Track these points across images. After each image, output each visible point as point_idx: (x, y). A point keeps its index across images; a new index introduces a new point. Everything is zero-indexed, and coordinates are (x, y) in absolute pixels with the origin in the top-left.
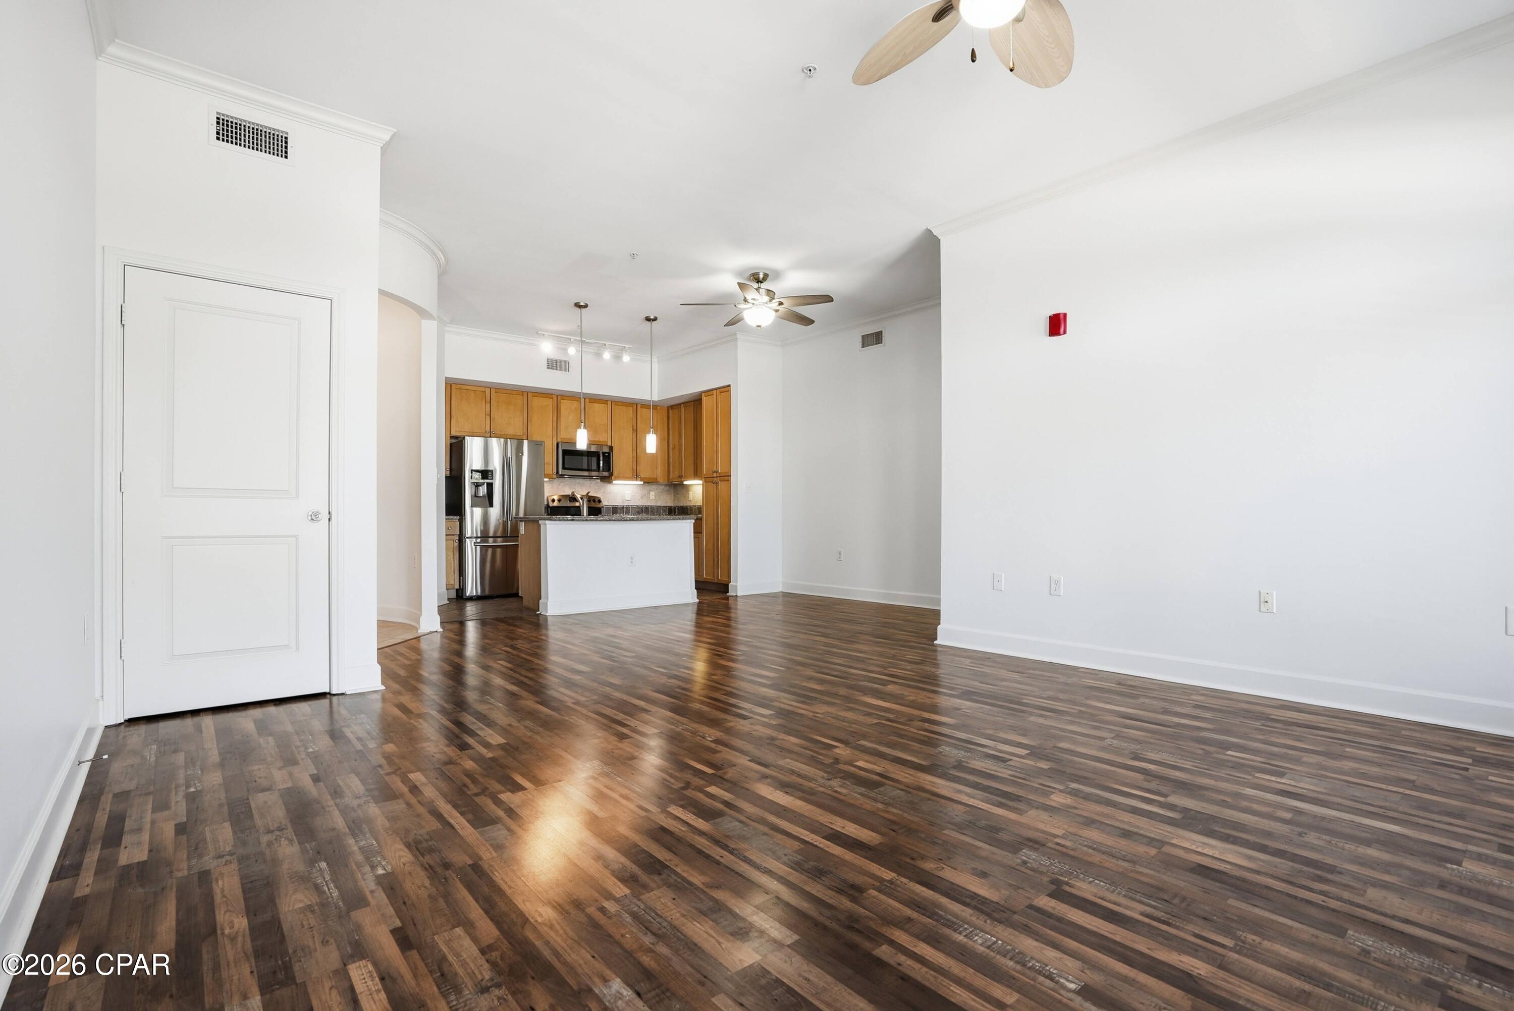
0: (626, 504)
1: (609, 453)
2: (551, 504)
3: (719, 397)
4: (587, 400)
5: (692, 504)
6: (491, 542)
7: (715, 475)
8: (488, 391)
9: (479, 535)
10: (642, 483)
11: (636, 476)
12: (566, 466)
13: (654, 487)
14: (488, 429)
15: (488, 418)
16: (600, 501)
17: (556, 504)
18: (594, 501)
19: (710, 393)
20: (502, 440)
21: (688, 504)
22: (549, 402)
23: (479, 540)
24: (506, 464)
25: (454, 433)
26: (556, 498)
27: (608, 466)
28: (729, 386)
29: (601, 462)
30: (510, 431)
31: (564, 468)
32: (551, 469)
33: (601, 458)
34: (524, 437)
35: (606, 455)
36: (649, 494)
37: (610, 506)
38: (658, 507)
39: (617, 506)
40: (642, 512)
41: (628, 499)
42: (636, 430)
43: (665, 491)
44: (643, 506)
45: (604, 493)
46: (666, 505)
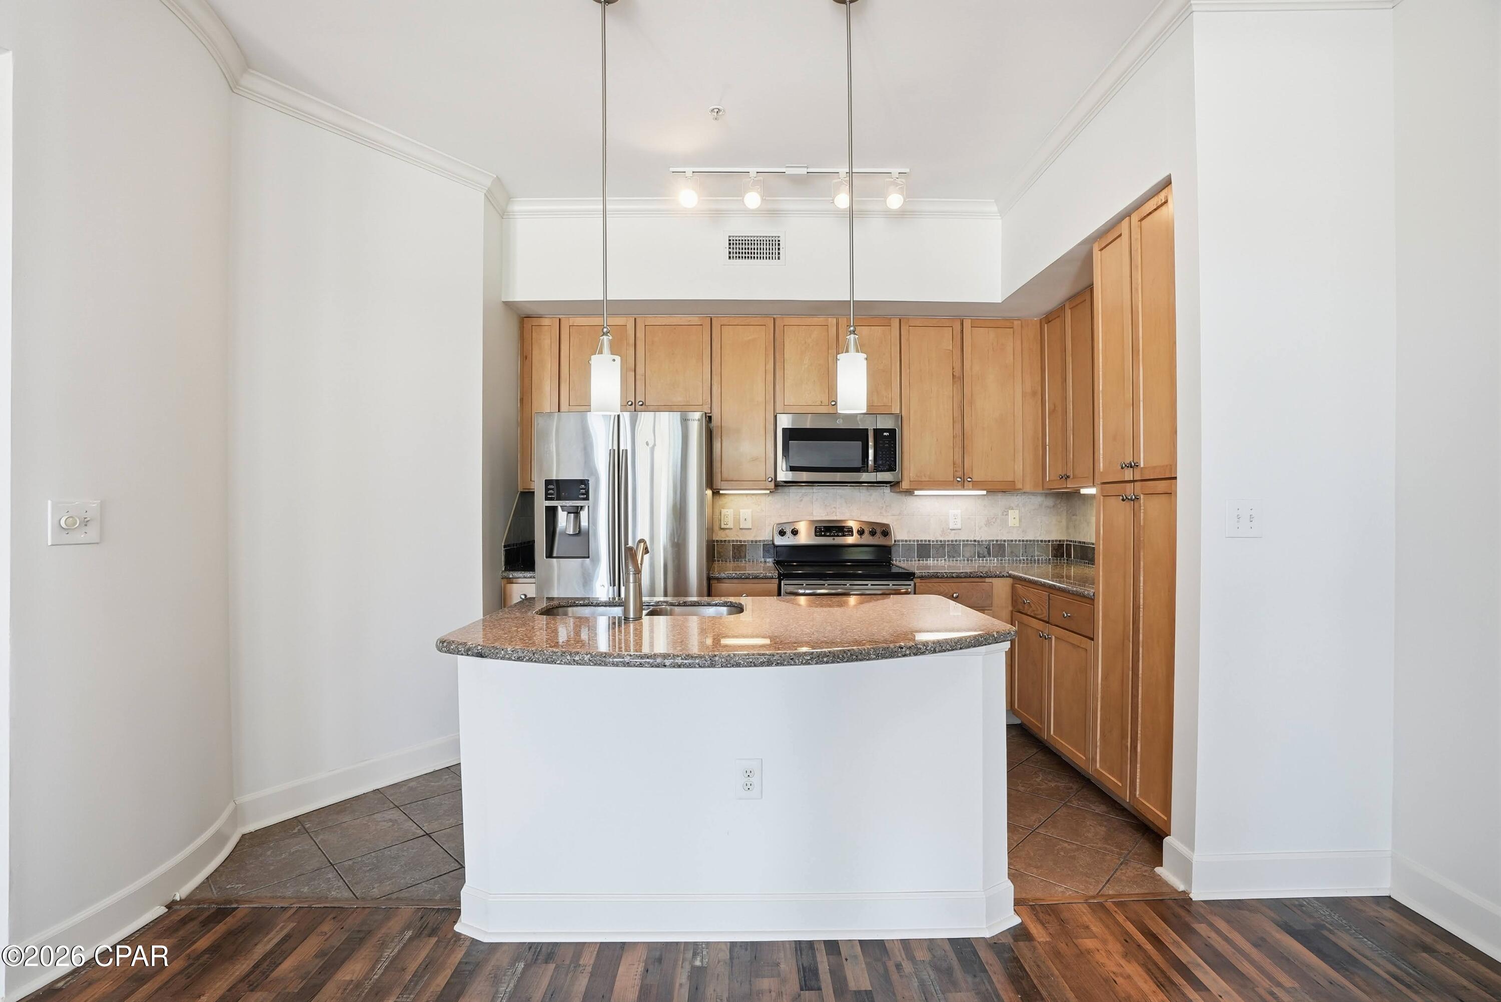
1: (892, 432)
2: (779, 540)
7: (1128, 475)
8: (630, 323)
10: (982, 492)
11: (962, 480)
13: (1013, 500)
14: (630, 397)
15: (631, 376)
16: (889, 533)
18: (874, 533)
22: (758, 334)
24: (618, 466)
27: (892, 461)
29: (872, 451)
30: (678, 398)
31: (788, 467)
32: (763, 469)
33: (871, 443)
34: (706, 407)
35: (885, 434)
36: (1007, 515)
37: (914, 541)
38: (1027, 545)
39: (929, 541)
40: (989, 554)
41: (955, 527)
42: (959, 378)
43: (1048, 507)
44: (993, 541)
45: (900, 514)
46: (1047, 539)
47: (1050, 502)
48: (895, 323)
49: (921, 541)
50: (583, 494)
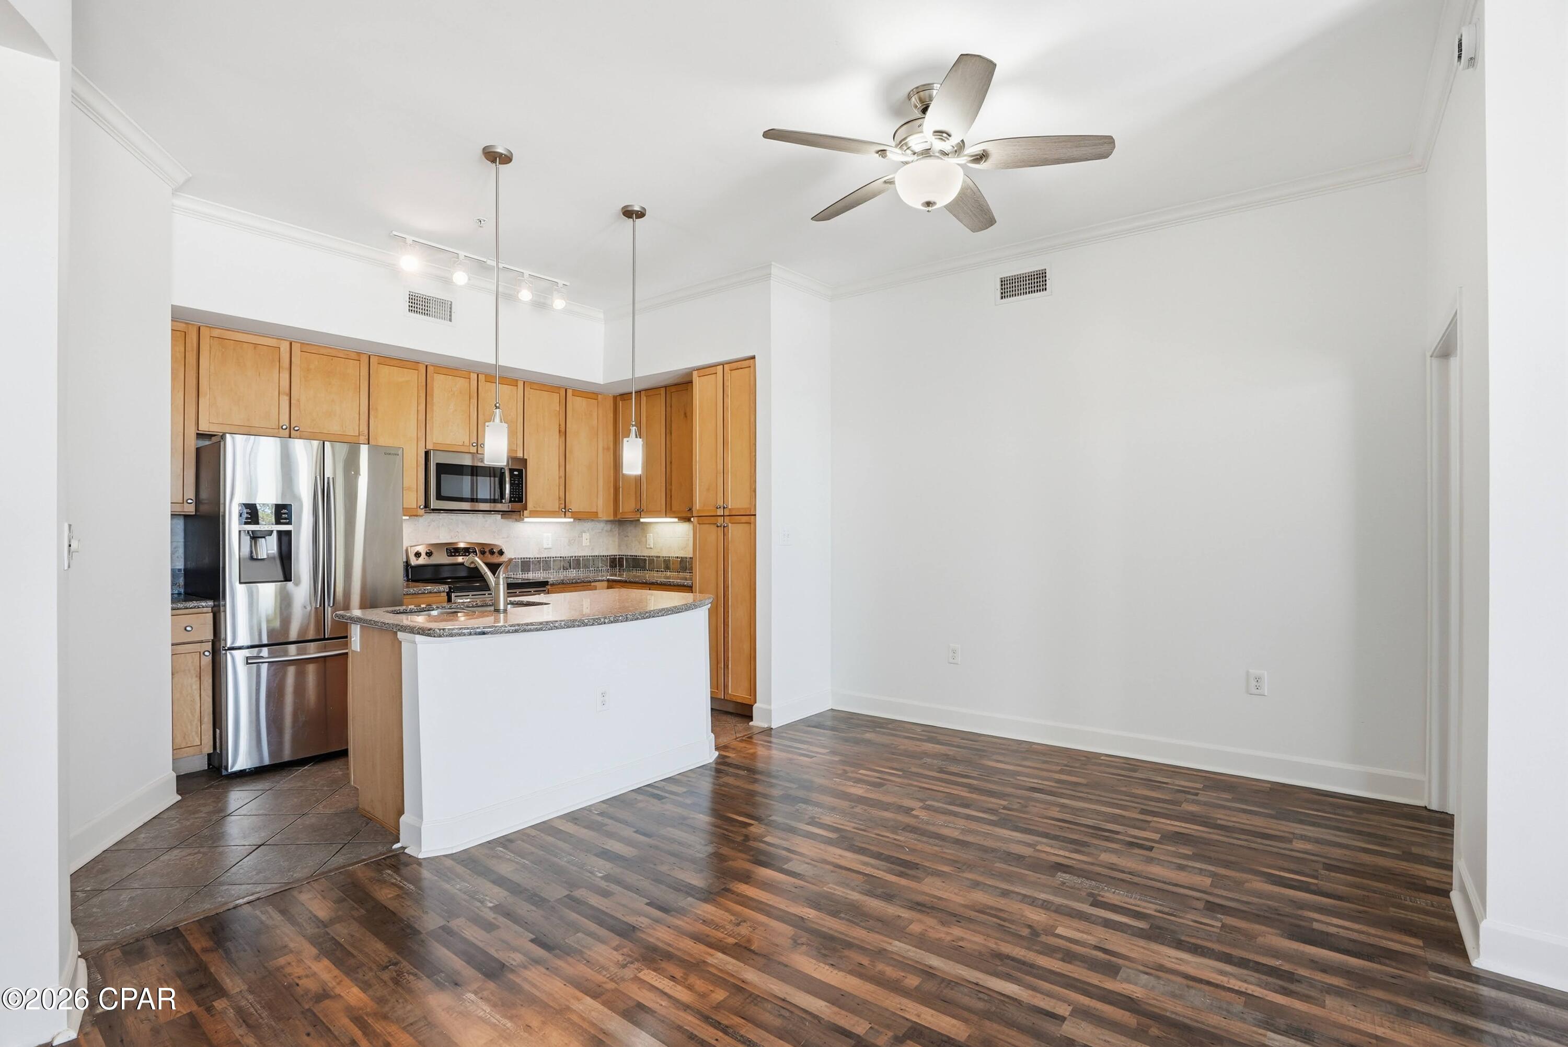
0: (544, 555)
1: (520, 471)
2: (414, 562)
3: (727, 377)
4: (481, 377)
5: (653, 553)
6: (293, 652)
7: (720, 512)
8: (285, 347)
9: (265, 641)
10: (572, 520)
11: (564, 510)
12: (443, 494)
13: (588, 525)
14: (285, 421)
15: (285, 400)
16: (501, 553)
17: (422, 561)
18: (492, 553)
19: (712, 370)
20: (315, 443)
21: (646, 553)
22: (412, 378)
23: (265, 652)
24: (323, 492)
25: (204, 427)
26: (422, 549)
27: (518, 496)
28: (753, 358)
29: (508, 486)
30: (334, 427)
31: (439, 497)
32: (414, 498)
33: (507, 479)
34: (363, 439)
35: (516, 473)
36: (582, 537)
37: (518, 559)
38: (595, 558)
39: (529, 558)
40: (570, 567)
41: (548, 547)
42: (563, 433)
43: (606, 531)
44: (572, 557)
45: (508, 537)
46: (607, 554)
47: (609, 527)
48: (521, 385)
49: (524, 558)
50: (285, 519)
